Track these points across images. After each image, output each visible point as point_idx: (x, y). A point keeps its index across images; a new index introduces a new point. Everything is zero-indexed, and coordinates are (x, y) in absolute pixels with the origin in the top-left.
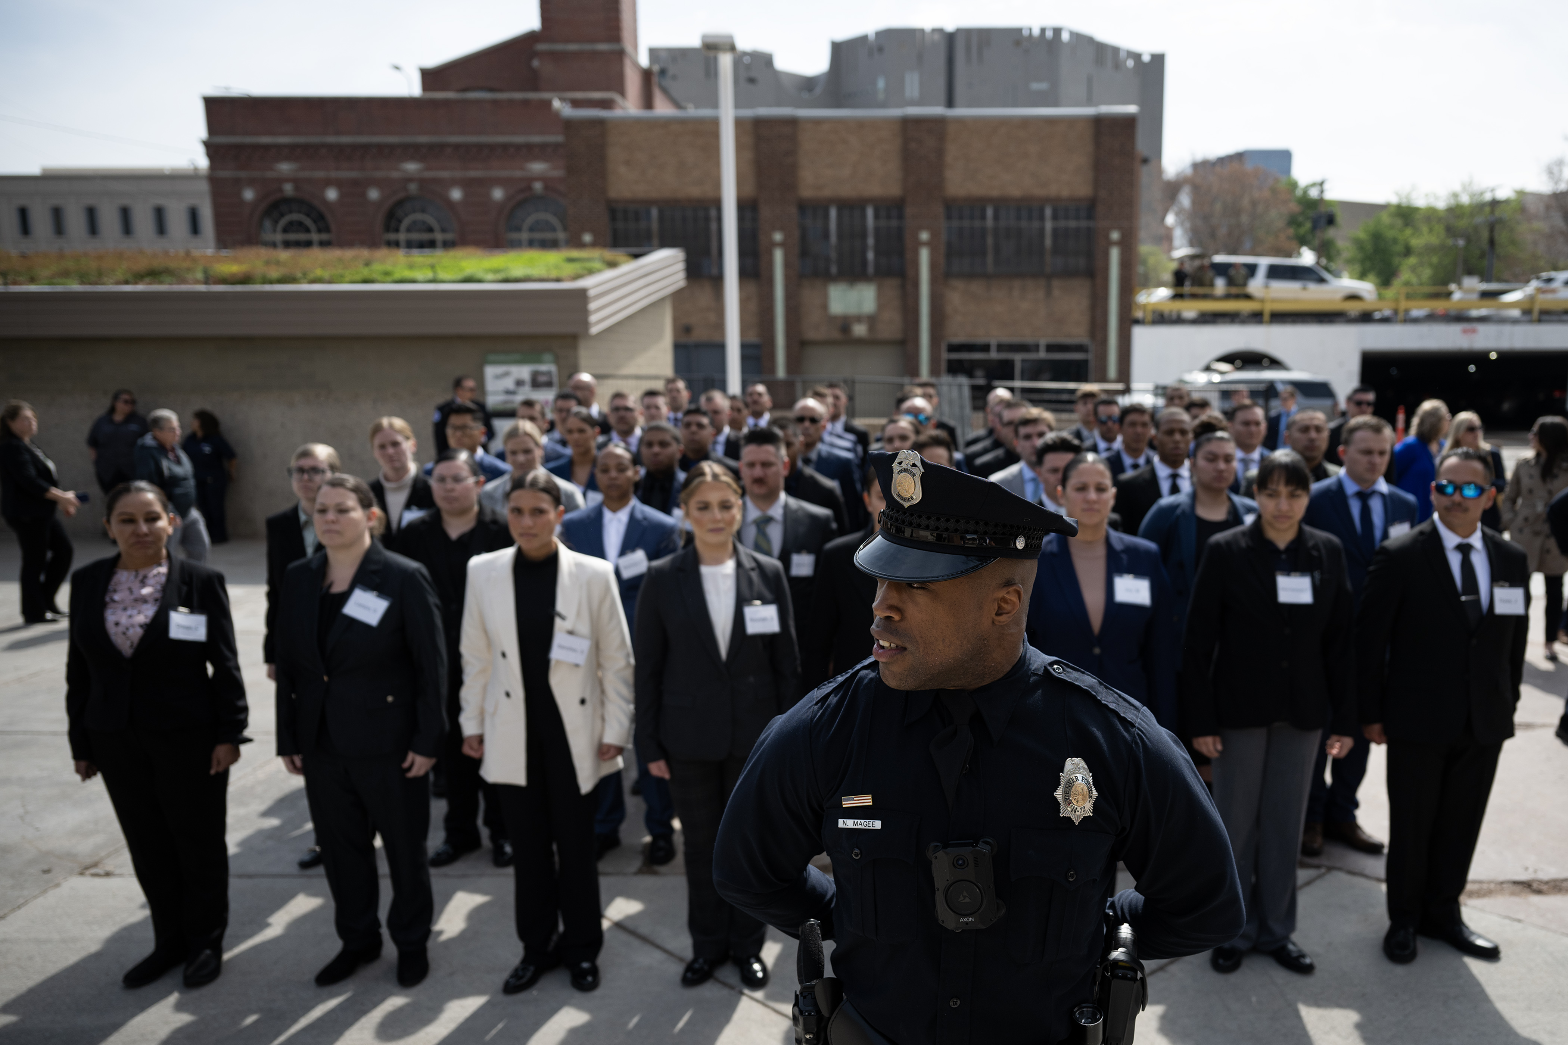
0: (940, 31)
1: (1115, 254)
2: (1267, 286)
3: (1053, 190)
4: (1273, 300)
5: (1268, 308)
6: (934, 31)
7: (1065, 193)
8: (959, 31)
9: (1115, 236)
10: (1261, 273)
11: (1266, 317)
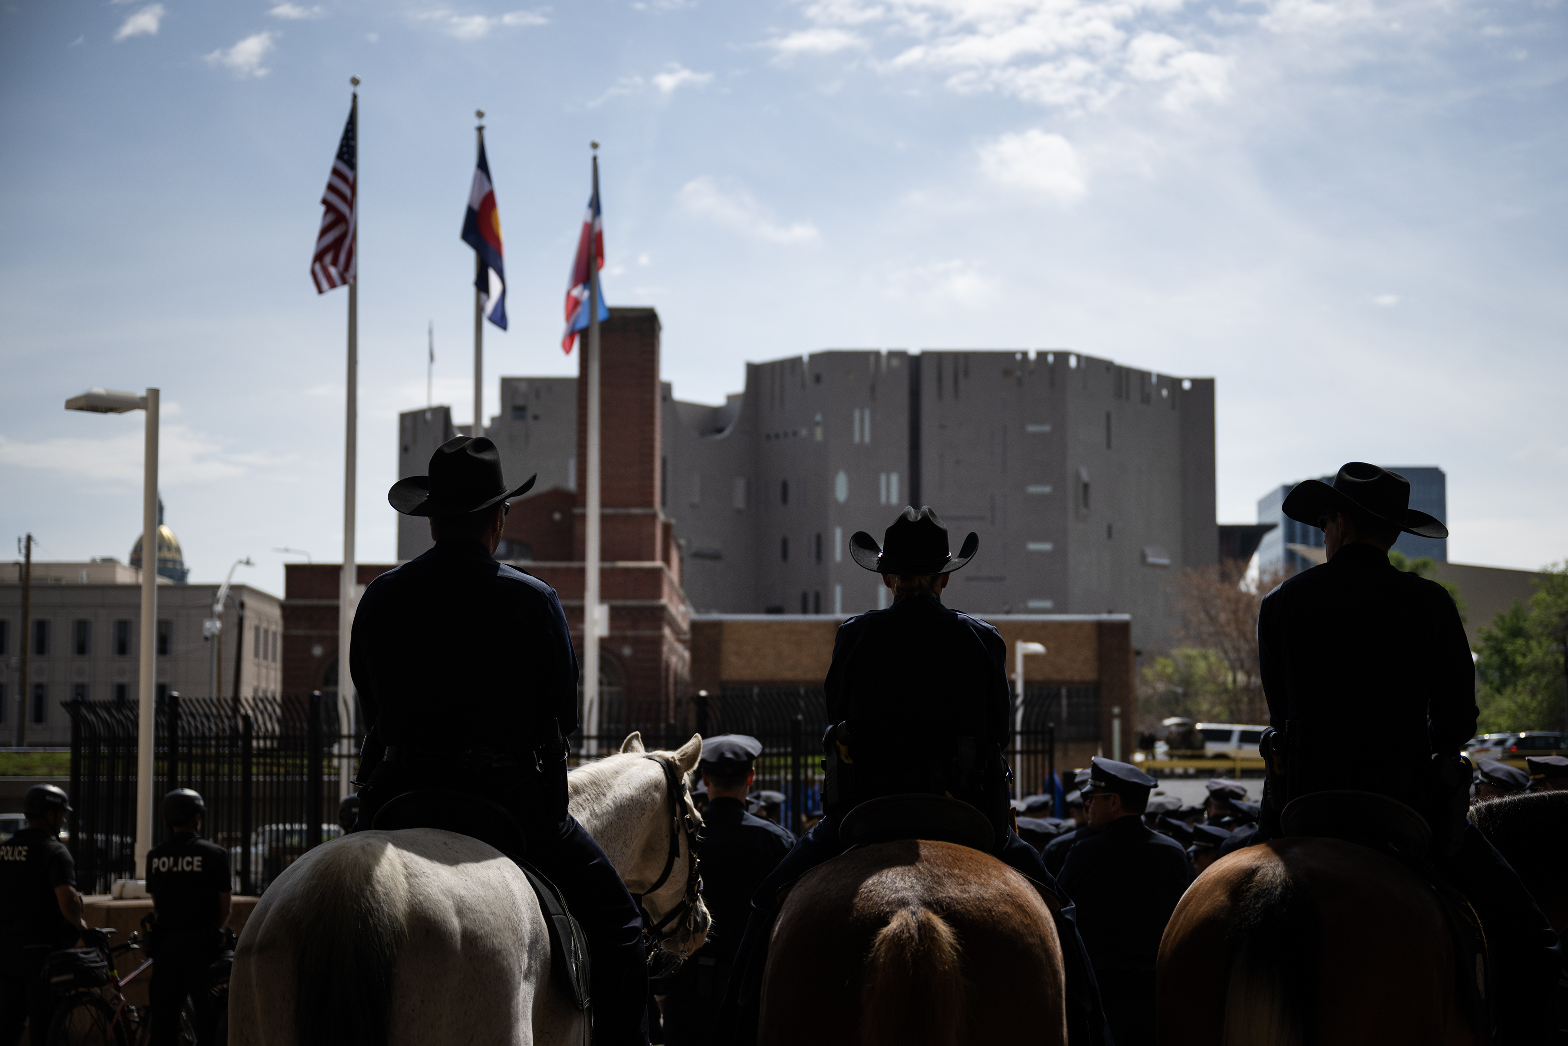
0: (901, 355)
1: (1116, 724)
2: (1240, 748)
3: (1067, 675)
4: (1243, 760)
5: (1239, 765)
6: (892, 354)
7: (1077, 677)
8: (926, 355)
9: (1116, 710)
10: (1235, 738)
11: (1238, 773)
